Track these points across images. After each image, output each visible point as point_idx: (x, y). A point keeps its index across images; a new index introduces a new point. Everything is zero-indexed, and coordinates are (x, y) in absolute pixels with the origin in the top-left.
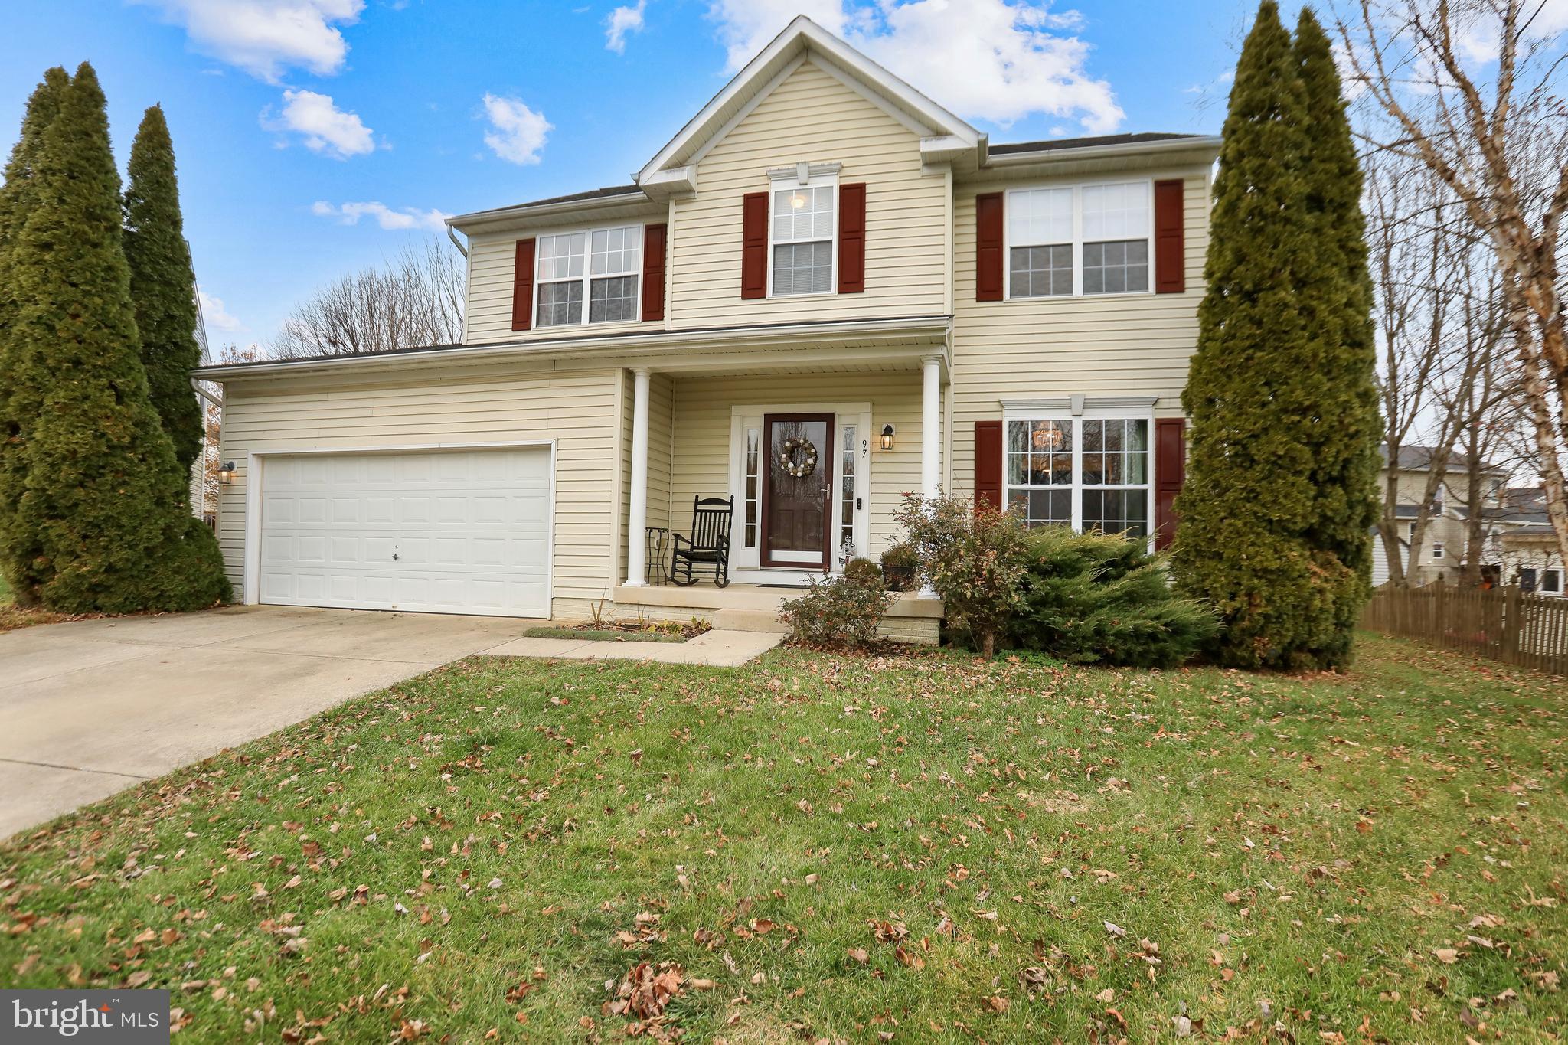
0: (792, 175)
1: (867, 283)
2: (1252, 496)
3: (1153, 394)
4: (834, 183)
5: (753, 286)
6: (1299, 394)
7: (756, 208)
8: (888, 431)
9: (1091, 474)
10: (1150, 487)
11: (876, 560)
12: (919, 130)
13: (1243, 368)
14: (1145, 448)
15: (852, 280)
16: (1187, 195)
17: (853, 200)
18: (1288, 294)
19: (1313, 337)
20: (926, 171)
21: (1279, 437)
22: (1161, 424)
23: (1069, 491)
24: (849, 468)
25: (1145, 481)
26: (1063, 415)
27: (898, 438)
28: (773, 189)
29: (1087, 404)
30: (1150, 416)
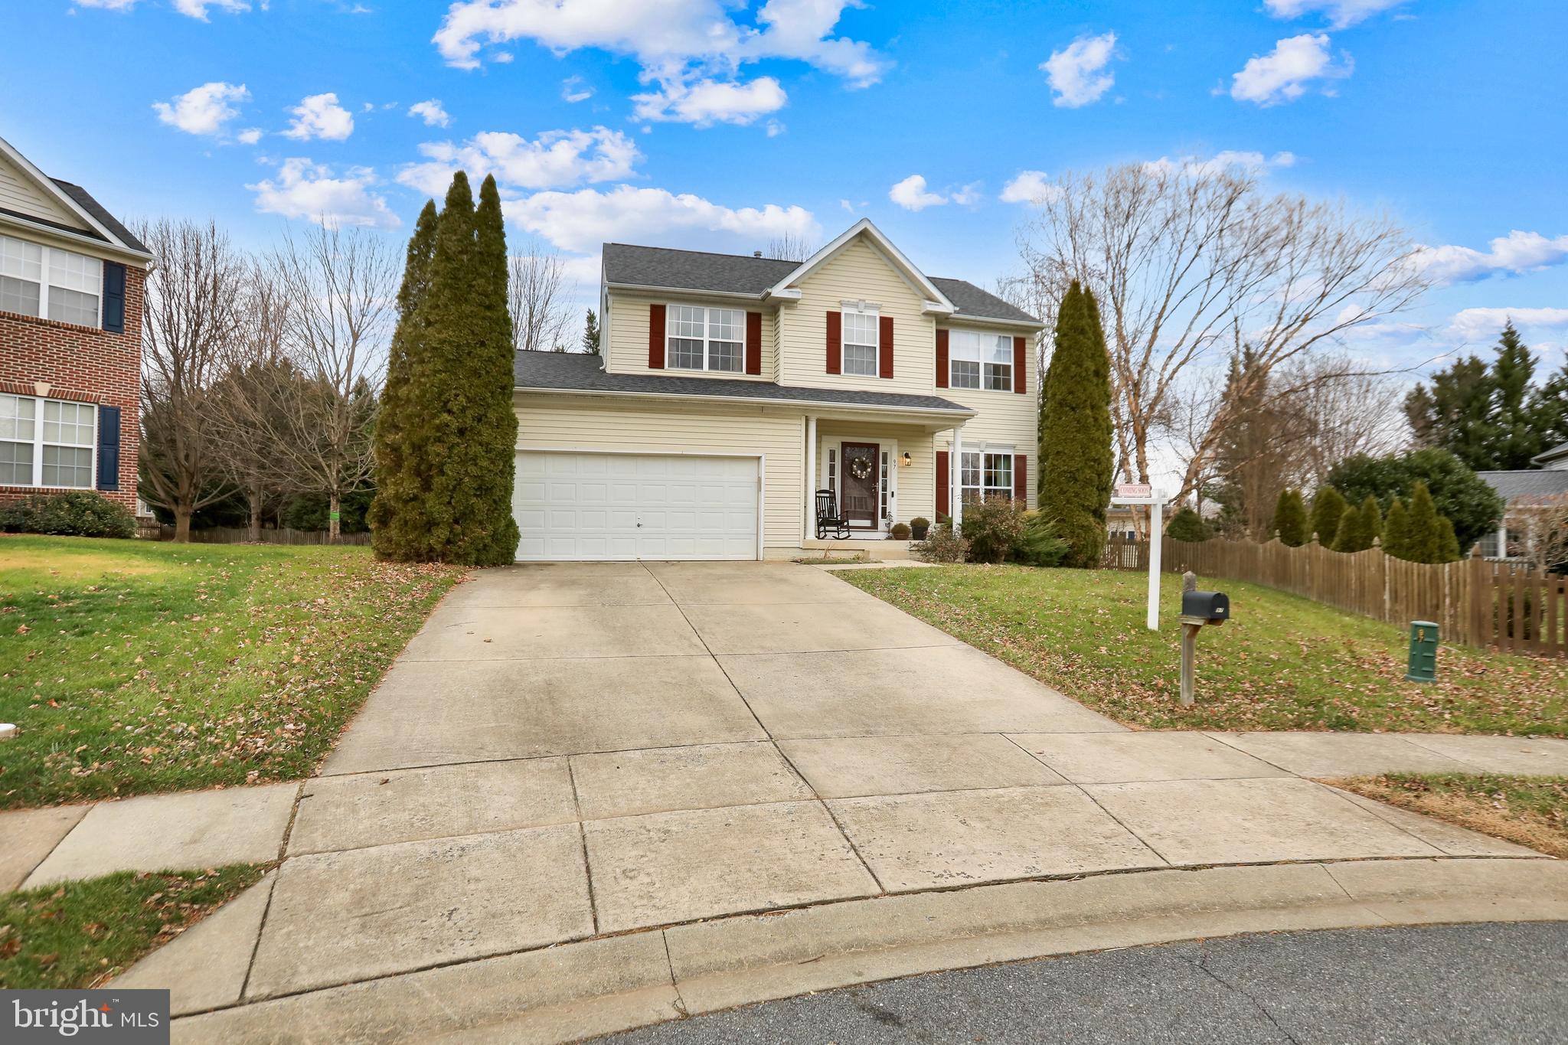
0: (856, 306)
1: (895, 373)
2: (1077, 495)
3: (1012, 442)
4: (877, 314)
5: (833, 367)
6: (1093, 454)
7: (834, 321)
8: (907, 456)
9: (988, 482)
10: (1012, 488)
11: (908, 524)
12: (921, 295)
13: (1073, 440)
14: (1009, 468)
15: (887, 371)
16: (1027, 346)
17: (887, 325)
18: (1088, 412)
19: (1098, 430)
20: (923, 317)
21: (1088, 471)
22: (1017, 457)
23: (978, 490)
24: (885, 475)
25: (1009, 485)
26: (975, 451)
27: (913, 460)
28: (844, 311)
29: (988, 446)
30: (1012, 453)
